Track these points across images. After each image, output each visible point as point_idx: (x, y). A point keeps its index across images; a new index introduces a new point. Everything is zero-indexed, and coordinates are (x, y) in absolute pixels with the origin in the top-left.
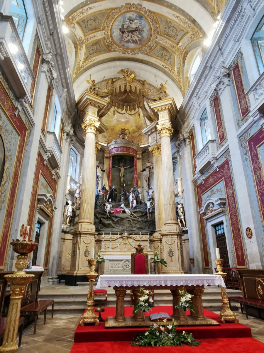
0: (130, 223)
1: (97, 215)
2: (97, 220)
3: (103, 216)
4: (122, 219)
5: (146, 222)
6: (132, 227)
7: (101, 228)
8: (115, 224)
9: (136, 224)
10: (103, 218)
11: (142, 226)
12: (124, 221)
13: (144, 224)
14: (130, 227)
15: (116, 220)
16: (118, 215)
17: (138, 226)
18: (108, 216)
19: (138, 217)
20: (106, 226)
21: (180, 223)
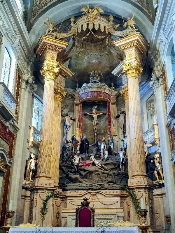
0: (100, 177)
1: (64, 168)
2: (64, 175)
3: (70, 170)
4: (91, 172)
5: (118, 175)
6: (102, 182)
7: (67, 183)
8: (83, 178)
9: (107, 177)
10: (71, 172)
11: (113, 179)
12: (93, 174)
13: (116, 177)
14: (100, 181)
15: (84, 174)
16: (86, 168)
17: (109, 180)
18: (75, 169)
19: (110, 169)
20: (75, 181)
21: (157, 176)
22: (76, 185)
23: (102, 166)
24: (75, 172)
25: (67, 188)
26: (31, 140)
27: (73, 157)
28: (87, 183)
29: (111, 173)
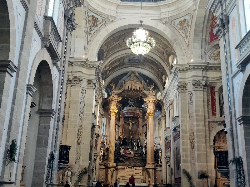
0: (133, 160)
1: (116, 155)
2: (116, 158)
3: (119, 156)
4: (129, 158)
5: (142, 159)
6: (134, 163)
7: (118, 162)
8: (125, 160)
9: (136, 161)
10: (119, 157)
11: (139, 162)
15: (126, 158)
16: (127, 156)
19: (138, 156)
20: (122, 161)
21: (159, 161)
22: (122, 164)
23: (134, 155)
24: (121, 157)
25: (118, 165)
26: (101, 140)
27: (120, 149)
28: (127, 163)
29: (139, 158)
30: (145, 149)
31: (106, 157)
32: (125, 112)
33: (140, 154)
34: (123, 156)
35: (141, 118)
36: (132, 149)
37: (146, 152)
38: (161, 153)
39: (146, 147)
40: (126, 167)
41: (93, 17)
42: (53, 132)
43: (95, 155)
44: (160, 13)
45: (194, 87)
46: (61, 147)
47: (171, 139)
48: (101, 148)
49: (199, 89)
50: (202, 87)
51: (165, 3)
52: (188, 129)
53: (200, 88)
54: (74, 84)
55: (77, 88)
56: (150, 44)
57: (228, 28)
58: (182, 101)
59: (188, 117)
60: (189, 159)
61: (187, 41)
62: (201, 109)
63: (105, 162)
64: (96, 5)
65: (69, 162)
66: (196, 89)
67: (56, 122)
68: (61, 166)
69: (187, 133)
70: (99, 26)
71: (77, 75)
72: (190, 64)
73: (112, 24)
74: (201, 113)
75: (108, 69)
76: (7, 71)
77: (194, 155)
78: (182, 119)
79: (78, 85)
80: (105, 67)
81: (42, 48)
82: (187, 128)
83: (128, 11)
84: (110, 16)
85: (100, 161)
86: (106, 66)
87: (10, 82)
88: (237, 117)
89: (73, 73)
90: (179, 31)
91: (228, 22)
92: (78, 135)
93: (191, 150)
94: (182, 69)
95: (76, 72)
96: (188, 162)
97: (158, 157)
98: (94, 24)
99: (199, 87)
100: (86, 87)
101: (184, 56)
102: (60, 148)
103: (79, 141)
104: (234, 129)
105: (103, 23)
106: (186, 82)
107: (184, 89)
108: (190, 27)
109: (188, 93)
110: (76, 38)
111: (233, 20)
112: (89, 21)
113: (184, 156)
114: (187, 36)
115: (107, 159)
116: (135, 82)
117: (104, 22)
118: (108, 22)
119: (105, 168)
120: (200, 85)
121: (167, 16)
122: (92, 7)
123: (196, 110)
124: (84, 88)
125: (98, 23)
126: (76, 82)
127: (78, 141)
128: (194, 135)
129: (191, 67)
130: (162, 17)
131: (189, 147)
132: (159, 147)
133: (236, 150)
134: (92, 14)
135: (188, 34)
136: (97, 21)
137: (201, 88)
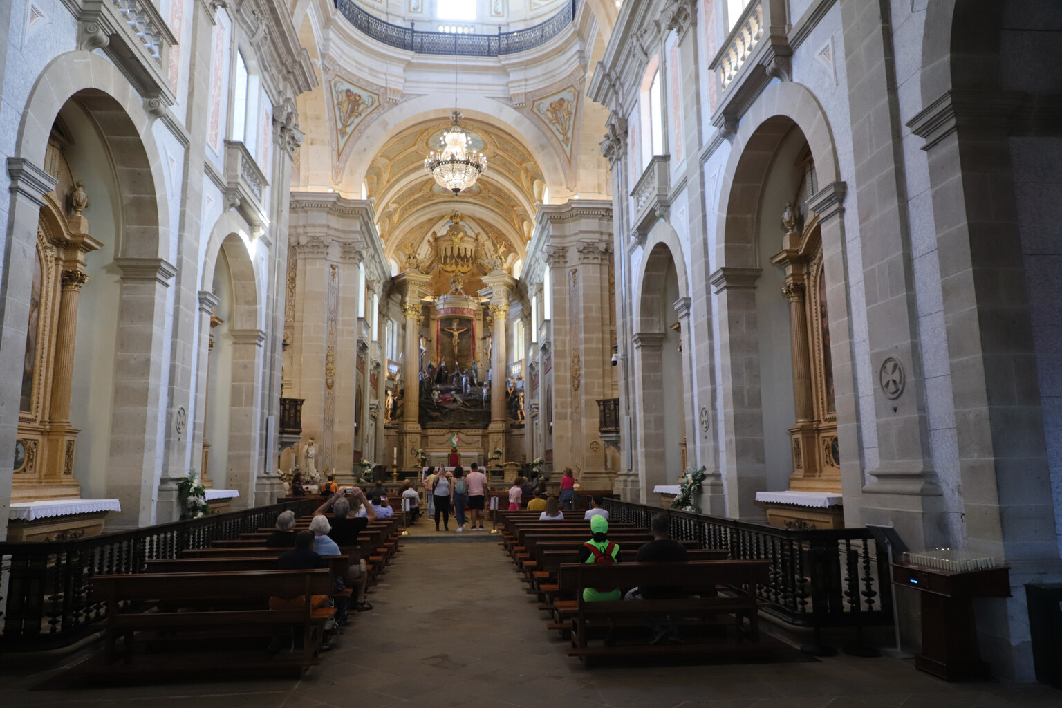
0: (461, 415)
1: (422, 405)
2: (423, 412)
4: (452, 410)
5: (480, 413)
7: (427, 422)
8: (443, 416)
9: (469, 416)
10: (430, 408)
11: (476, 418)
12: (455, 413)
13: (478, 415)
14: (462, 420)
15: (444, 412)
16: (446, 406)
18: (435, 406)
19: (471, 406)
20: (434, 419)
21: (520, 415)
22: (436, 424)
23: (464, 404)
24: (434, 410)
25: (427, 427)
26: (387, 374)
27: (432, 390)
28: (448, 423)
30: (489, 391)
31: (398, 412)
32: (441, 307)
33: (477, 401)
34: (439, 407)
35: (479, 320)
36: (459, 391)
37: (489, 396)
38: (523, 397)
39: (490, 386)
40: (444, 431)
41: (349, 93)
42: (264, 373)
43: (371, 409)
44: (507, 85)
45: (582, 256)
46: (283, 402)
47: (540, 368)
48: (386, 391)
49: (591, 261)
50: (600, 257)
51: (517, 58)
52: (567, 348)
53: (594, 258)
54: (311, 256)
55: (319, 265)
56: (478, 166)
57: (626, 145)
58: (557, 288)
59: (568, 323)
60: (569, 411)
61: (568, 150)
62: (595, 305)
63: (397, 421)
64: (354, 64)
65: (301, 431)
66: (586, 261)
67: (269, 354)
68: (285, 440)
69: (565, 357)
70: (363, 115)
71: (317, 232)
72: (573, 206)
73: (395, 109)
74: (595, 314)
75: (395, 210)
76: (157, 279)
77: (579, 403)
78: (558, 327)
79: (321, 256)
80: (387, 204)
81: (225, 210)
82: (564, 346)
83: (433, 77)
84: (390, 89)
85: (387, 418)
86: (389, 202)
87: (164, 297)
88: (635, 332)
89: (308, 229)
90: (551, 126)
91: (626, 132)
92: (327, 369)
93: (574, 393)
94: (554, 215)
95: (314, 226)
96: (566, 418)
97: (518, 407)
98: (352, 111)
99: (591, 256)
100: (340, 260)
101: (561, 185)
102: (281, 404)
103: (330, 381)
104: (629, 356)
105: (374, 106)
106: (566, 245)
107: (562, 260)
108: (573, 118)
109: (569, 269)
110: (312, 144)
111: (633, 131)
112: (338, 104)
113: (559, 407)
114: (567, 139)
115: (402, 415)
116: (462, 238)
117: (376, 104)
118: (386, 105)
119: (396, 434)
120: (593, 252)
121: (523, 91)
122: (344, 69)
123: (584, 307)
124: (334, 264)
125: (361, 108)
126: (316, 250)
127: (327, 381)
128: (579, 361)
129: (575, 212)
130: (512, 93)
131: (569, 386)
132: (519, 385)
133: (631, 396)
134: (346, 86)
135: (570, 134)
136: (360, 102)
137: (597, 258)
